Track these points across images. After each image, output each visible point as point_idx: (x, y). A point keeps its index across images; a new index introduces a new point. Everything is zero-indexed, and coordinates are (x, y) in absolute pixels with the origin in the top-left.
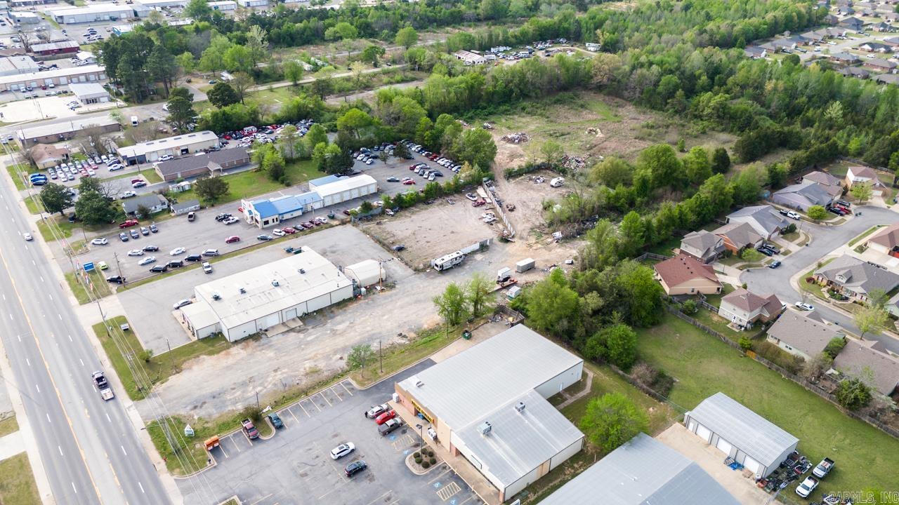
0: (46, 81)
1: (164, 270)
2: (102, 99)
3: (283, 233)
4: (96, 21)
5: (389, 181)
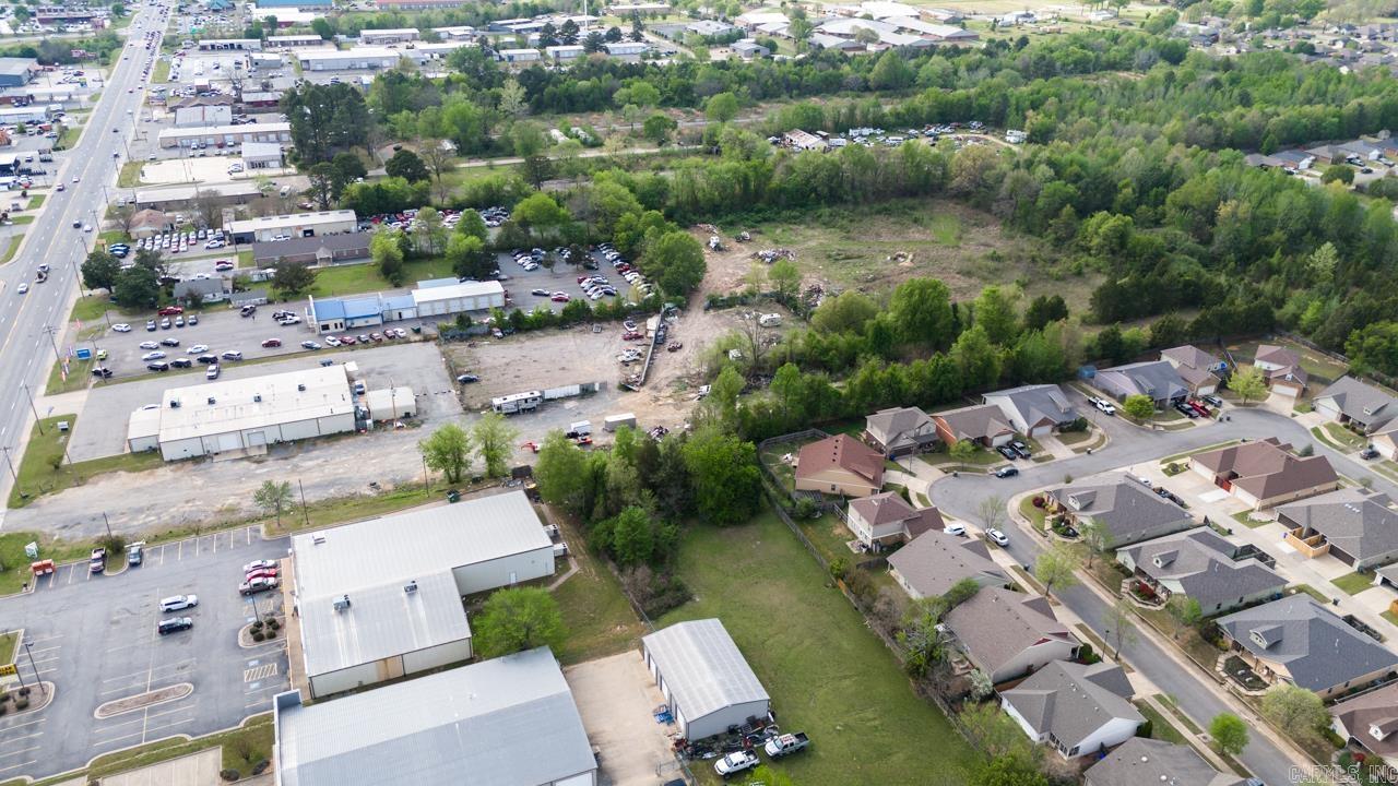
0: (226, 137)
1: (164, 369)
2: (271, 164)
3: (339, 342)
4: (349, 68)
5: (534, 294)
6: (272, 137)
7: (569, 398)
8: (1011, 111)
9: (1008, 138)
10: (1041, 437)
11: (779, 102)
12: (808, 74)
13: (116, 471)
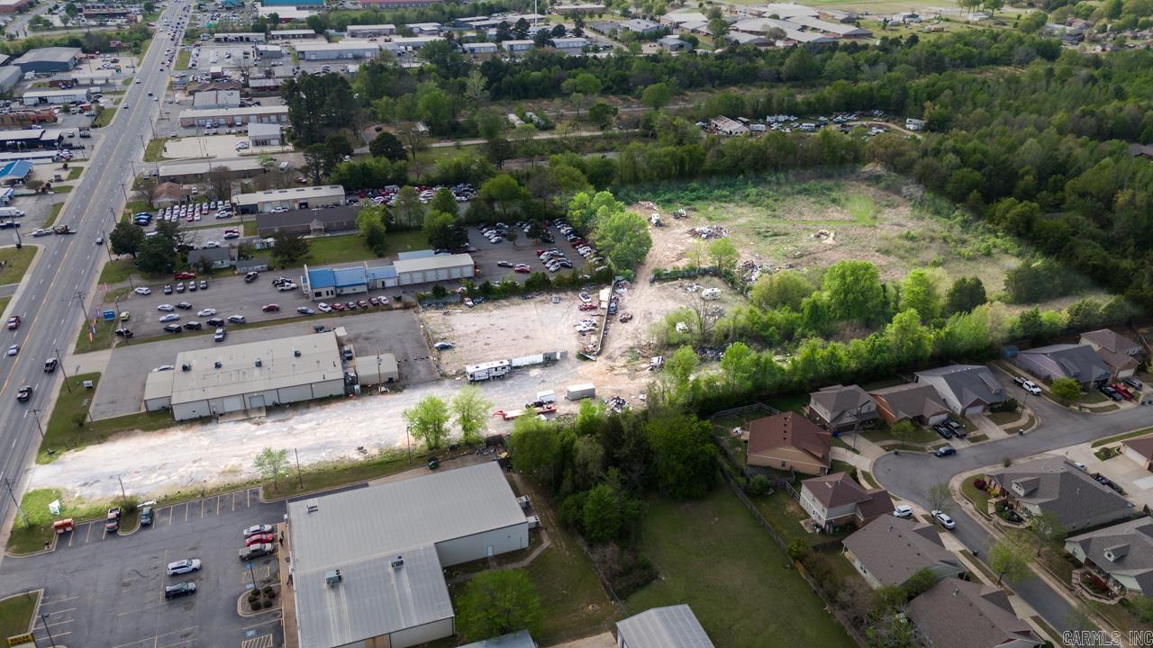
0: (236, 118)
1: (178, 331)
2: (272, 142)
3: (329, 308)
4: (338, 58)
5: (500, 265)
6: (274, 118)
7: (534, 365)
8: (910, 101)
9: (908, 126)
10: (973, 416)
11: (703, 91)
12: (728, 67)
13: (133, 430)
